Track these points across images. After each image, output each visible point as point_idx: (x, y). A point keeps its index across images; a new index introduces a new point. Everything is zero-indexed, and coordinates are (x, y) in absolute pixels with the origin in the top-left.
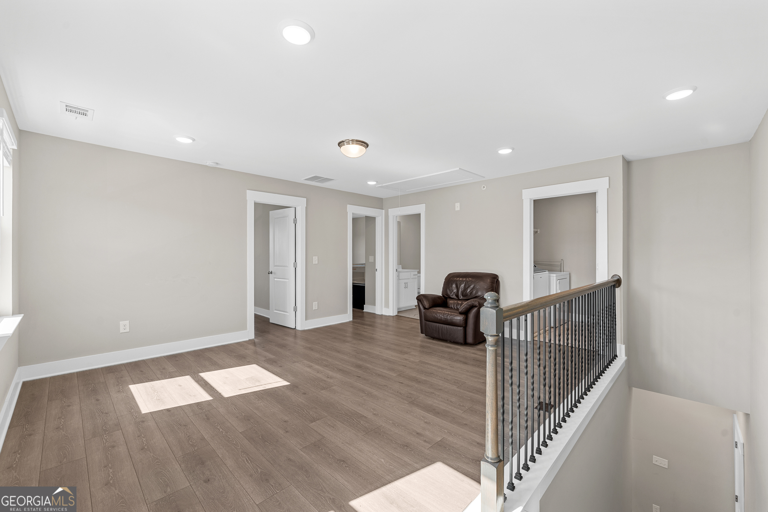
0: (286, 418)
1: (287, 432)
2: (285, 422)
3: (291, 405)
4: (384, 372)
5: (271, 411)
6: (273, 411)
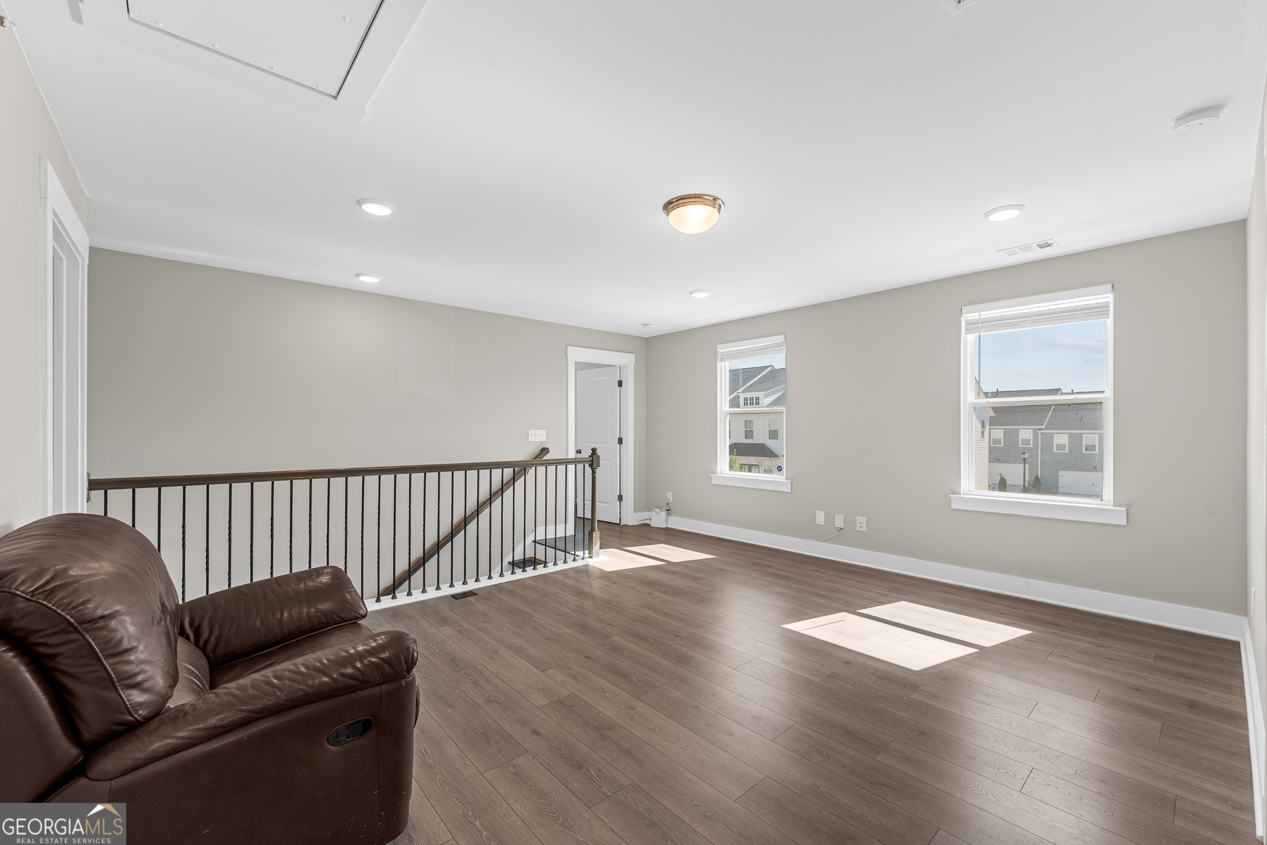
4: (632, 645)
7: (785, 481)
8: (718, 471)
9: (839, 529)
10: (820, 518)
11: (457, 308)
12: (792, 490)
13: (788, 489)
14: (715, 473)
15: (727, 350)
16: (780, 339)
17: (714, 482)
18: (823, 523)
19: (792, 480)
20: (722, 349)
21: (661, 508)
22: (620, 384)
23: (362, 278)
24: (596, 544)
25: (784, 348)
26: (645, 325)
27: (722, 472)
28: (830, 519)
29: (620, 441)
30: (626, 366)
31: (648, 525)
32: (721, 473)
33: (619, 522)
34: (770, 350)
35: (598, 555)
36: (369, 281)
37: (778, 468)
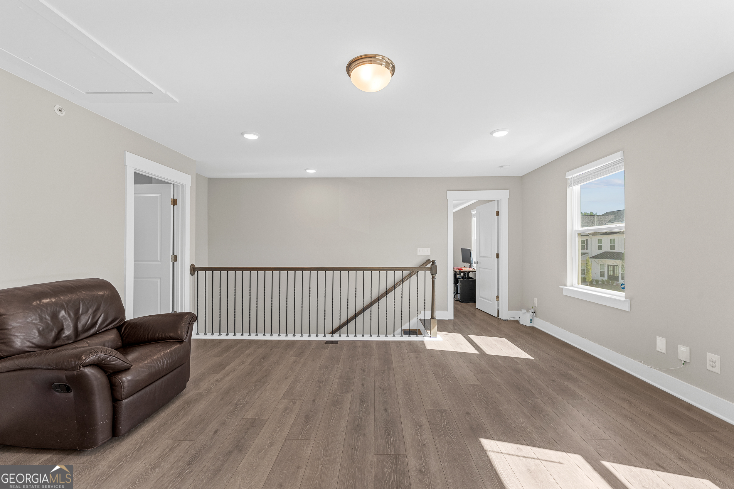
0: (497, 395)
1: (499, 386)
2: (498, 393)
3: (488, 406)
5: (511, 407)
6: (509, 406)
7: (623, 299)
8: (569, 283)
9: (683, 362)
10: (661, 344)
11: (370, 178)
12: (631, 310)
13: (626, 307)
14: (566, 285)
15: (574, 176)
16: (618, 156)
17: (564, 294)
18: (664, 351)
19: (631, 299)
20: (571, 175)
21: (528, 311)
22: (498, 214)
23: (308, 171)
24: (434, 327)
25: (623, 164)
26: (501, 167)
27: (574, 285)
28: (672, 347)
29: (498, 256)
30: (501, 200)
31: (517, 322)
32: (572, 286)
33: (496, 316)
34: (609, 169)
35: (435, 336)
36: (311, 172)
37: (621, 285)
